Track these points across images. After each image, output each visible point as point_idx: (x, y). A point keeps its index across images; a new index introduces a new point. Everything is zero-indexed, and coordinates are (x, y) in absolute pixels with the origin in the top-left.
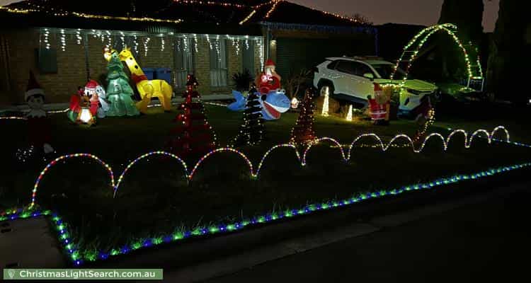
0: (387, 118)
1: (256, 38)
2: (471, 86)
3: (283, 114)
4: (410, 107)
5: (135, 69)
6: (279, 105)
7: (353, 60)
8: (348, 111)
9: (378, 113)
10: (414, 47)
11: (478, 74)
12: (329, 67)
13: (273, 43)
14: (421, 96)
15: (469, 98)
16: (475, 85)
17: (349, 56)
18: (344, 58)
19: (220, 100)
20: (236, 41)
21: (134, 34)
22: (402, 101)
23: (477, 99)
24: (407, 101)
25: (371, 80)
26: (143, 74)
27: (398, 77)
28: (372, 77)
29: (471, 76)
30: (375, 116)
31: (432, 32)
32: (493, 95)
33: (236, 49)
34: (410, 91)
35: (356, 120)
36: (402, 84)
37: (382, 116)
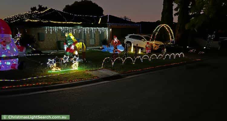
0: (150, 52)
1: (106, 28)
2: (171, 42)
3: (122, 52)
4: (156, 49)
5: (74, 39)
6: (121, 49)
7: (137, 35)
8: (139, 51)
9: (148, 51)
10: (156, 31)
11: (173, 39)
12: (129, 37)
13: (111, 30)
14: (159, 46)
15: (171, 46)
16: (172, 42)
17: (135, 34)
18: (134, 34)
19: (97, 48)
20: (100, 29)
21: (71, 28)
22: (154, 47)
23: (174, 46)
24: (155, 47)
25: (144, 41)
26: (76, 41)
27: (152, 40)
28: (144, 40)
29: (171, 39)
30: (147, 52)
31: (161, 27)
32: (178, 45)
33: (100, 32)
34: (156, 44)
35: (142, 53)
36: (154, 42)
37: (149, 52)
